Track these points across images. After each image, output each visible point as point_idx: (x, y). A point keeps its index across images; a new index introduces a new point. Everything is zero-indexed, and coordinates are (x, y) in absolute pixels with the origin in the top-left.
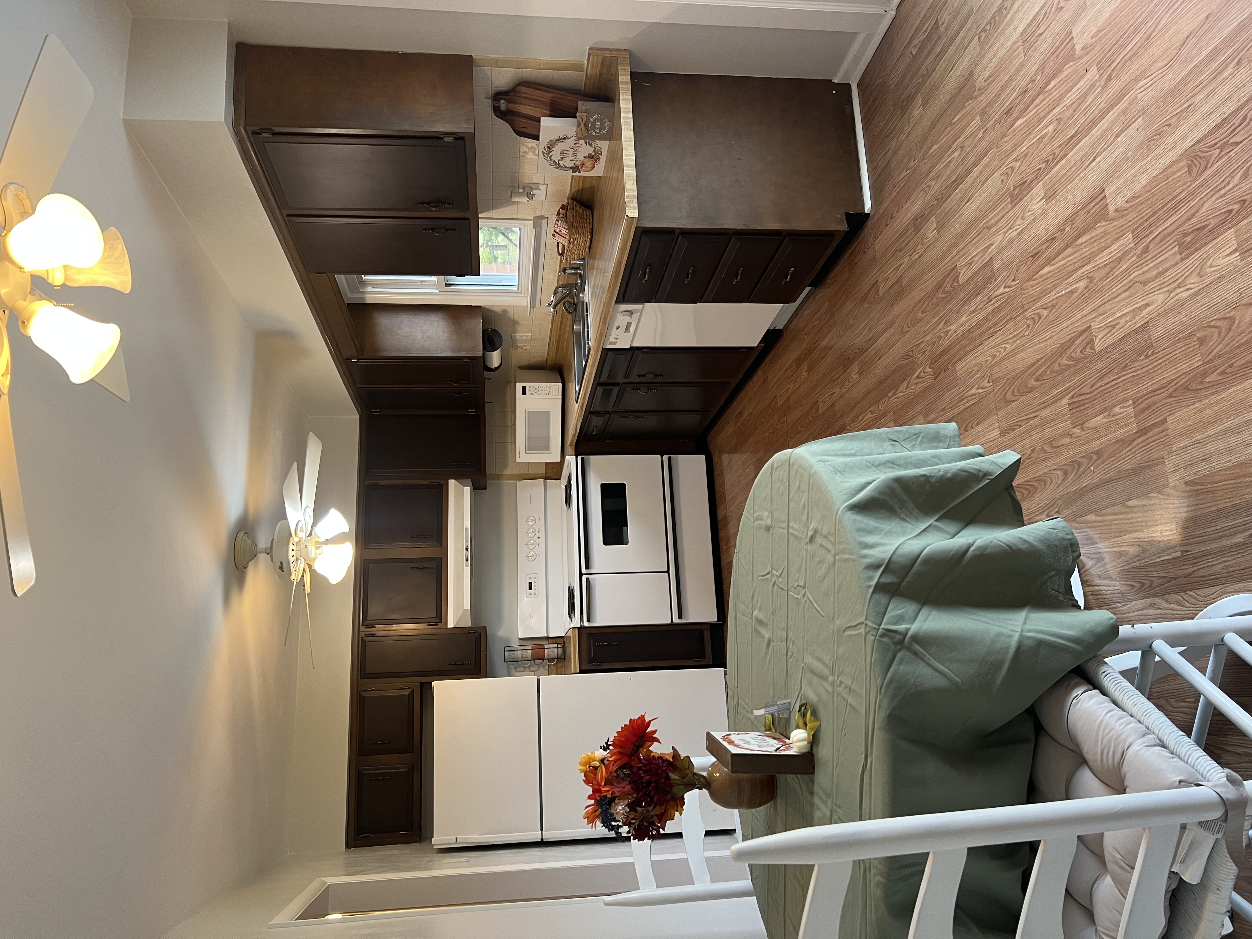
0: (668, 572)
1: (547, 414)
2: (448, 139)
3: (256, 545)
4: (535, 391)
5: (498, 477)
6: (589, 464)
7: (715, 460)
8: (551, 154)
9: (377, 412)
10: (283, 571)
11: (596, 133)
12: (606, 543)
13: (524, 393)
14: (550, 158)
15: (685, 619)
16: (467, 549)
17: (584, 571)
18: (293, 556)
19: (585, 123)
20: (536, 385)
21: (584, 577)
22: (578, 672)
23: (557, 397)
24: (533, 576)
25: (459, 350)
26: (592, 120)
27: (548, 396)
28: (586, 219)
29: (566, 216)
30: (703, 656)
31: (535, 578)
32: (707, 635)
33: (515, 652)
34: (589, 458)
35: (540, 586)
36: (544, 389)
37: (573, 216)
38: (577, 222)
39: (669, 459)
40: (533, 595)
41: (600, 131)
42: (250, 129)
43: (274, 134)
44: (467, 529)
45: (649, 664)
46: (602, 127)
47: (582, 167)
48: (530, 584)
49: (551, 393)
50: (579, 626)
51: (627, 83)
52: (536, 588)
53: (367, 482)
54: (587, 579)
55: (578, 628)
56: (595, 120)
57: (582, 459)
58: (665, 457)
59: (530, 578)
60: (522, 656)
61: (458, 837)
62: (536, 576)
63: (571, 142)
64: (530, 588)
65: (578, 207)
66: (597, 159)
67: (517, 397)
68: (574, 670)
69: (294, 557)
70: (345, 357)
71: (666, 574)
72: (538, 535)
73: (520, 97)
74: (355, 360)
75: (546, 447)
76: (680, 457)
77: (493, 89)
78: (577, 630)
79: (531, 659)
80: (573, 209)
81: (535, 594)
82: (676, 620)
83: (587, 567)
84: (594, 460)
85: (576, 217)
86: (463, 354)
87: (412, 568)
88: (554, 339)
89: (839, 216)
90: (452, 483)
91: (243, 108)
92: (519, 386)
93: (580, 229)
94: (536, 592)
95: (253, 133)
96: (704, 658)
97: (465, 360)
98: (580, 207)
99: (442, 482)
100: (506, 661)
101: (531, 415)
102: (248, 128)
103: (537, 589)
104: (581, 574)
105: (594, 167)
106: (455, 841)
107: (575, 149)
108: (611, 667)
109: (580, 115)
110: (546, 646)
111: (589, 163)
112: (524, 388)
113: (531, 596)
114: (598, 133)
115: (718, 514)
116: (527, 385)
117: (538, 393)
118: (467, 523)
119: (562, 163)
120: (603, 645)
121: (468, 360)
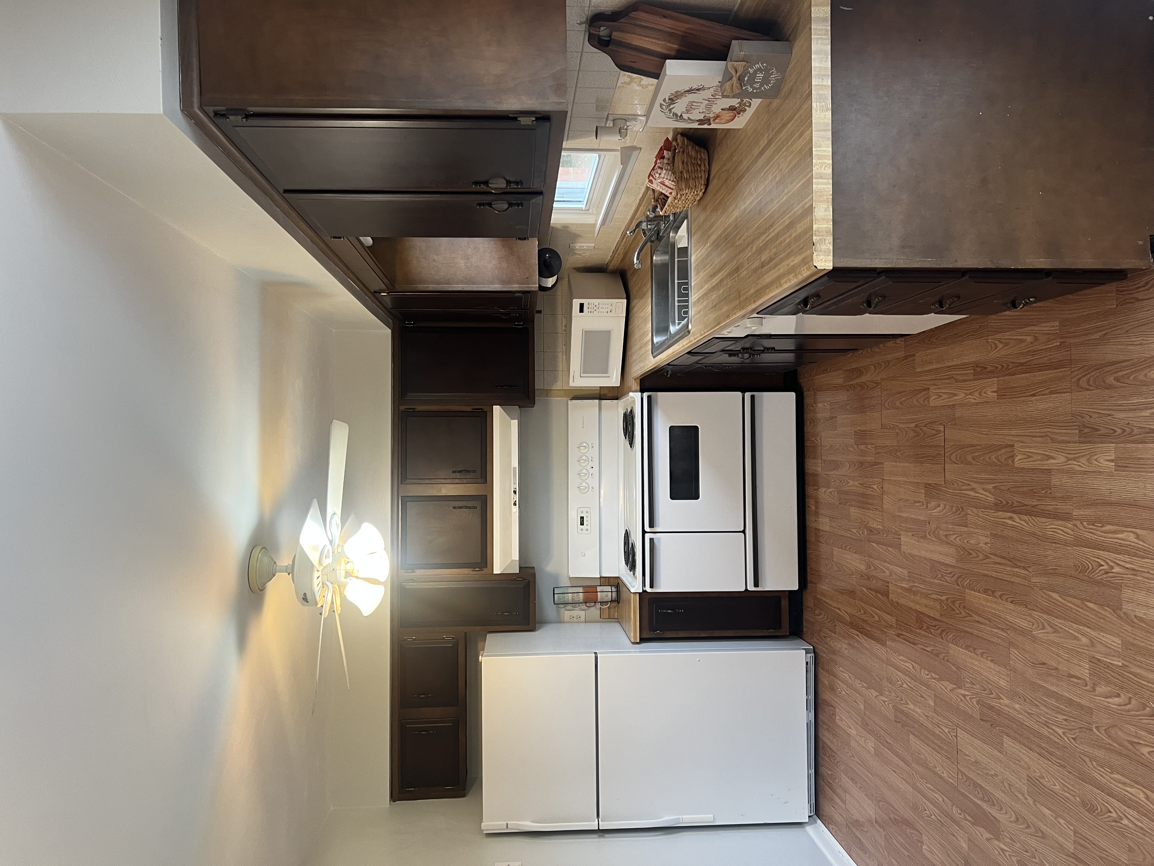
0: (744, 532)
1: (607, 334)
2: (525, 121)
3: (275, 563)
4: (595, 308)
5: (547, 393)
6: (657, 403)
7: (808, 401)
8: (672, 106)
9: (411, 324)
10: (308, 602)
11: (754, 88)
12: (674, 496)
13: (581, 310)
14: (670, 110)
15: (762, 587)
16: (515, 492)
17: (647, 529)
18: (318, 577)
19: (739, 76)
20: (596, 301)
21: (647, 536)
22: (638, 641)
23: (621, 315)
24: (585, 510)
25: (509, 282)
26: (751, 71)
27: (610, 314)
28: (700, 166)
29: (673, 162)
30: (779, 627)
31: (587, 512)
32: (785, 603)
33: (566, 595)
34: (657, 395)
35: (591, 521)
36: (605, 306)
37: (683, 163)
38: (688, 171)
39: (753, 397)
40: (584, 531)
41: (762, 85)
42: (210, 110)
43: (248, 116)
44: (515, 468)
45: (717, 633)
46: (766, 81)
47: (714, 120)
48: (582, 518)
49: (613, 311)
50: (641, 591)
51: (824, 20)
52: (589, 523)
53: (402, 408)
54: (652, 540)
55: (639, 593)
56: (755, 72)
57: (649, 398)
58: (748, 395)
59: (582, 512)
60: (573, 599)
61: (509, 823)
62: (588, 510)
63: (707, 94)
64: (582, 524)
65: (690, 148)
66: (741, 111)
67: (573, 315)
68: (634, 640)
69: (320, 579)
70: (372, 291)
71: (742, 534)
72: (591, 464)
73: (636, 25)
74: (385, 294)
75: (604, 370)
76: (766, 395)
77: (592, 8)
78: (638, 595)
79: (582, 601)
80: (683, 152)
81: (587, 530)
82: (751, 588)
83: (651, 525)
84: (662, 397)
85: (687, 163)
86: (515, 287)
87: (454, 508)
88: (621, 251)
89: (1140, 243)
90: (497, 409)
91: (195, 75)
92: (576, 303)
93: (691, 182)
94: (589, 528)
95: (216, 114)
96: (780, 628)
97: (517, 294)
98: (693, 147)
99: (485, 408)
100: (556, 603)
101: (588, 335)
102: (206, 108)
103: (589, 525)
104: (644, 532)
105: (733, 120)
106: (505, 827)
107: (710, 102)
108: (675, 636)
109: (733, 65)
110: (599, 589)
111: (728, 115)
112: (582, 306)
113: (582, 532)
114: (756, 89)
115: (806, 467)
116: (585, 301)
117: (597, 311)
118: (515, 463)
119: (685, 116)
120: (667, 612)
121: (521, 294)
